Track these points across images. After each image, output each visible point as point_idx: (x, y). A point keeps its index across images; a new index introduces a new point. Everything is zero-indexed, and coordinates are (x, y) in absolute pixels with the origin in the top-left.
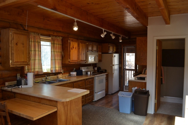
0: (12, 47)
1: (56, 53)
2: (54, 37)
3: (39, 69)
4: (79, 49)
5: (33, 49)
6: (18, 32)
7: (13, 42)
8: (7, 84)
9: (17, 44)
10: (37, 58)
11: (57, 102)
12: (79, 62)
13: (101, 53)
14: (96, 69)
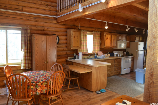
0: (72, 39)
1: (96, 42)
2: (95, 32)
3: (86, 51)
4: (112, 39)
5: (83, 39)
6: (75, 31)
7: (72, 36)
8: (69, 58)
9: (74, 37)
10: (85, 44)
11: (92, 67)
12: (112, 48)
13: (129, 42)
14: (125, 53)
